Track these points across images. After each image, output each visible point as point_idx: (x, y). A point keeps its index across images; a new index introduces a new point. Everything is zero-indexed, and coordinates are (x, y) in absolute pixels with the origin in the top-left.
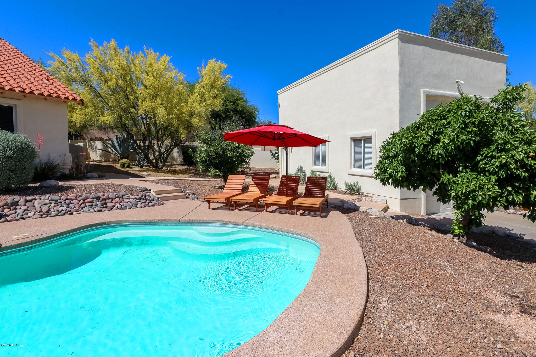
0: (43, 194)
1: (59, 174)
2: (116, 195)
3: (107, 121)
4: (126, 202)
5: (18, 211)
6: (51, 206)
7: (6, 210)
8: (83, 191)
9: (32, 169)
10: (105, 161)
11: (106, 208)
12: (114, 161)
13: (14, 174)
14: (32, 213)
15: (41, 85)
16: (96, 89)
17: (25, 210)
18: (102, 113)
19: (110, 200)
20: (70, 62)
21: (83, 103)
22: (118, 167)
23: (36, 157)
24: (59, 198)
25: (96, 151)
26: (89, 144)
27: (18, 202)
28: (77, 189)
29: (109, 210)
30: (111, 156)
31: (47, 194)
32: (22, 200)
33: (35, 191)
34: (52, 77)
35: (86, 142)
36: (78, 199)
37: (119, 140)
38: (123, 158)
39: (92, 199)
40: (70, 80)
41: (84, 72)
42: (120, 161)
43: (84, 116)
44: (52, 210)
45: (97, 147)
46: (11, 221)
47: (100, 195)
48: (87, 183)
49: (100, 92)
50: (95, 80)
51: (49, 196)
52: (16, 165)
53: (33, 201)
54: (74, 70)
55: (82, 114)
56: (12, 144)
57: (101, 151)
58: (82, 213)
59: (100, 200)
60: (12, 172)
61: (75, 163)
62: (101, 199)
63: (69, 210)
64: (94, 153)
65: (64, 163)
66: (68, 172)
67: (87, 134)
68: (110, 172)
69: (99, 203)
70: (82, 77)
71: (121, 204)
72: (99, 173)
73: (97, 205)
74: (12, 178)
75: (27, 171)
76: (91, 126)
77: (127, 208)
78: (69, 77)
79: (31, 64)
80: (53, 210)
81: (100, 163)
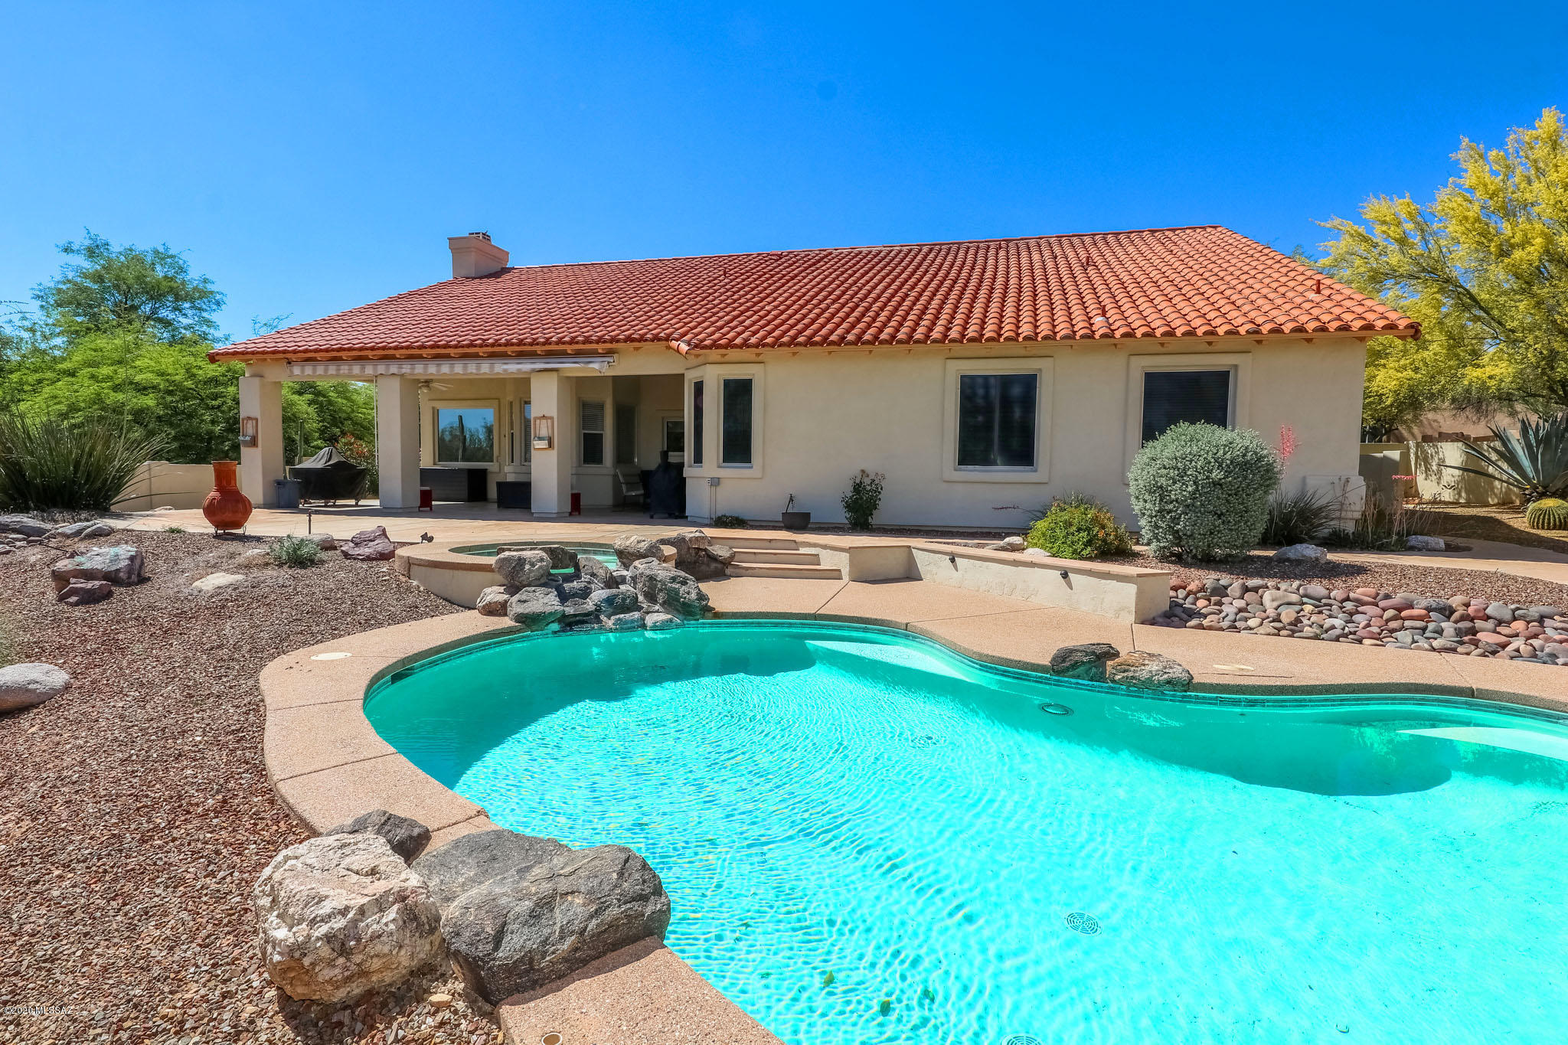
0: (1284, 576)
1: (1325, 532)
2: (1514, 611)
3: (1490, 377)
4: (1555, 641)
5: (1226, 609)
6: (1302, 610)
7: (1201, 603)
8: (1396, 582)
9: (1262, 514)
10: (1468, 504)
11: (1473, 647)
12: (1504, 504)
13: (1223, 523)
14: (1257, 621)
15: (1299, 307)
16: (1461, 287)
17: (1240, 610)
18: (1476, 354)
19: (1490, 624)
20: (1384, 228)
21: (1417, 331)
22: (1520, 523)
23: (1275, 484)
24: (1325, 592)
25: (1440, 472)
26: (1416, 454)
27: (1226, 588)
28: (1377, 575)
29: (1483, 655)
30: (1492, 488)
31: (1296, 578)
32: (1236, 585)
33: (1265, 569)
34: (1328, 282)
35: (1408, 449)
36: (1382, 604)
37: (1532, 438)
38: (1542, 495)
39: (1424, 612)
40: (1377, 279)
41: (1426, 243)
42: (1531, 506)
43: (1410, 373)
44: (1306, 622)
45: (1444, 461)
46: (1210, 628)
47: (1456, 601)
48: (1408, 564)
49: (1474, 291)
50: (1461, 261)
51: (1301, 585)
52: (1227, 501)
53: (1260, 591)
54: (1395, 247)
55: (1405, 368)
56: (1225, 454)
57: (1457, 472)
58: (1390, 647)
59: (1453, 618)
60: (1219, 517)
61: (1375, 505)
62: (1456, 615)
63: (1352, 630)
64: (1434, 478)
65: (1342, 504)
66: (1350, 528)
67: (1413, 425)
68: (1487, 538)
69: (1448, 627)
70: (1415, 261)
71: (1536, 643)
72: (1448, 539)
73: (1440, 632)
74: (1219, 532)
75: (1251, 517)
76: (1432, 397)
77: (1560, 661)
78: (1376, 271)
79: (1279, 262)
80: (1309, 623)
81: (1451, 510)
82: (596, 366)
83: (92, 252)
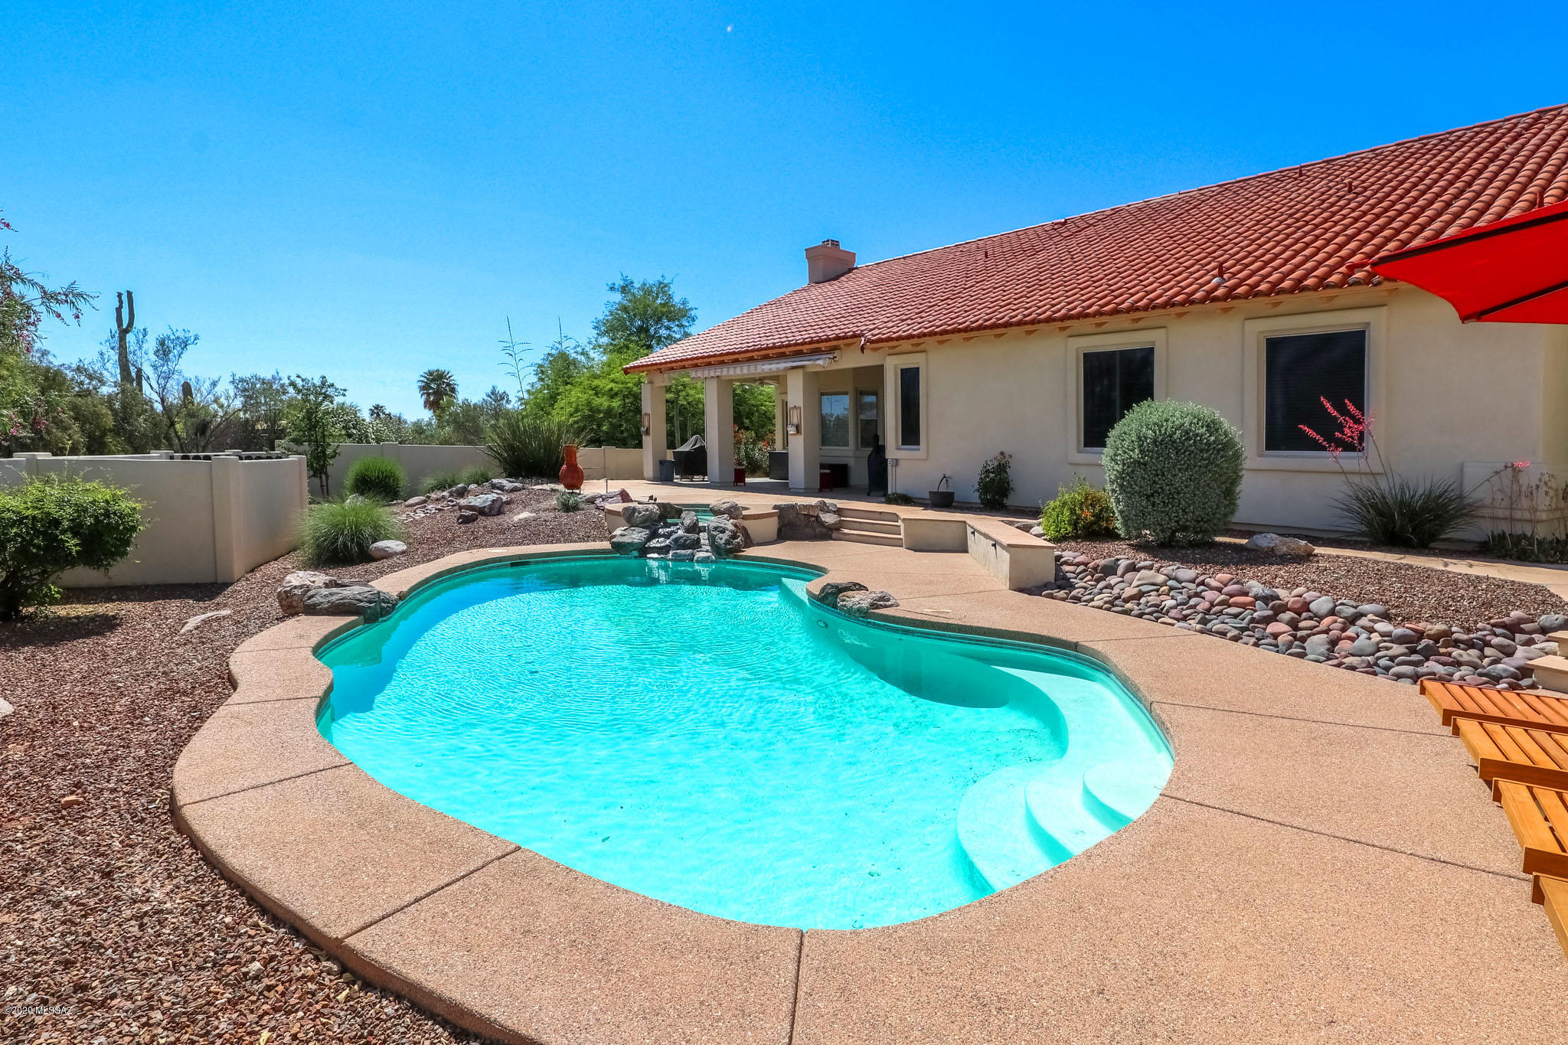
2: (1336, 606)
6: (1157, 591)
7: (1087, 579)
17: (1108, 587)
24: (1192, 576)
32: (1123, 565)
36: (1225, 590)
39: (1251, 599)
51: (1177, 569)
53: (1141, 571)
82: (820, 362)
83: (624, 290)
